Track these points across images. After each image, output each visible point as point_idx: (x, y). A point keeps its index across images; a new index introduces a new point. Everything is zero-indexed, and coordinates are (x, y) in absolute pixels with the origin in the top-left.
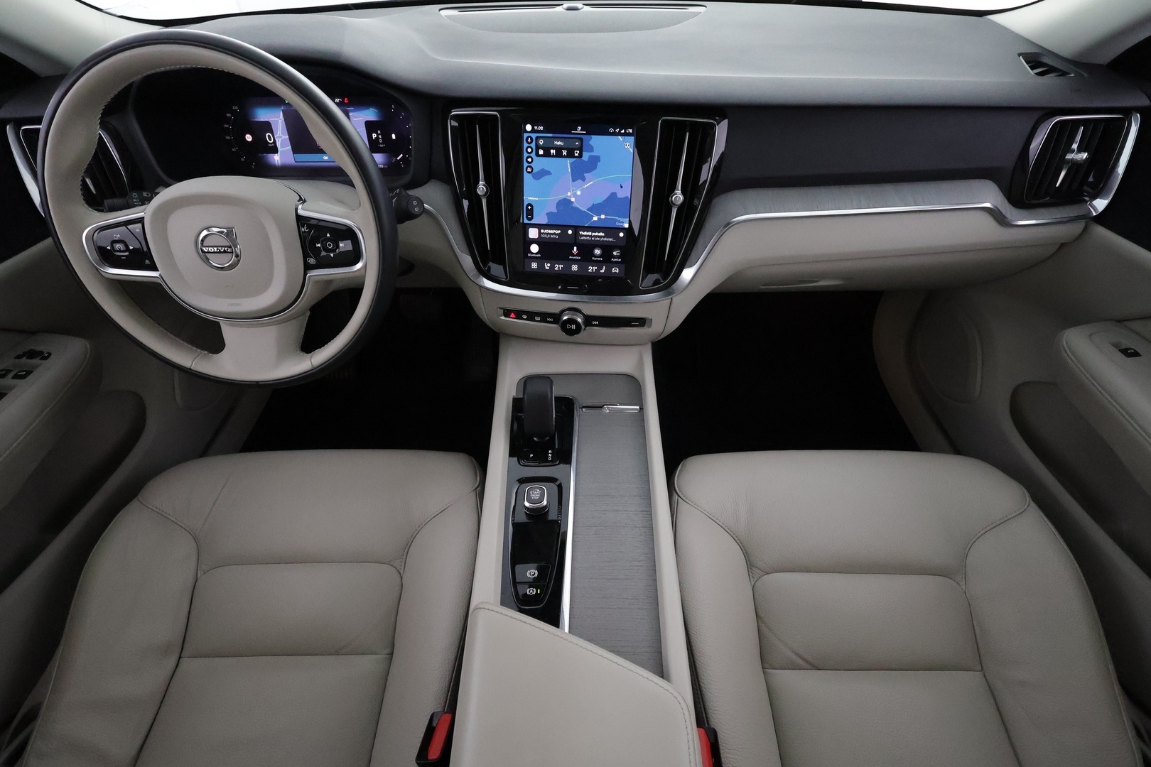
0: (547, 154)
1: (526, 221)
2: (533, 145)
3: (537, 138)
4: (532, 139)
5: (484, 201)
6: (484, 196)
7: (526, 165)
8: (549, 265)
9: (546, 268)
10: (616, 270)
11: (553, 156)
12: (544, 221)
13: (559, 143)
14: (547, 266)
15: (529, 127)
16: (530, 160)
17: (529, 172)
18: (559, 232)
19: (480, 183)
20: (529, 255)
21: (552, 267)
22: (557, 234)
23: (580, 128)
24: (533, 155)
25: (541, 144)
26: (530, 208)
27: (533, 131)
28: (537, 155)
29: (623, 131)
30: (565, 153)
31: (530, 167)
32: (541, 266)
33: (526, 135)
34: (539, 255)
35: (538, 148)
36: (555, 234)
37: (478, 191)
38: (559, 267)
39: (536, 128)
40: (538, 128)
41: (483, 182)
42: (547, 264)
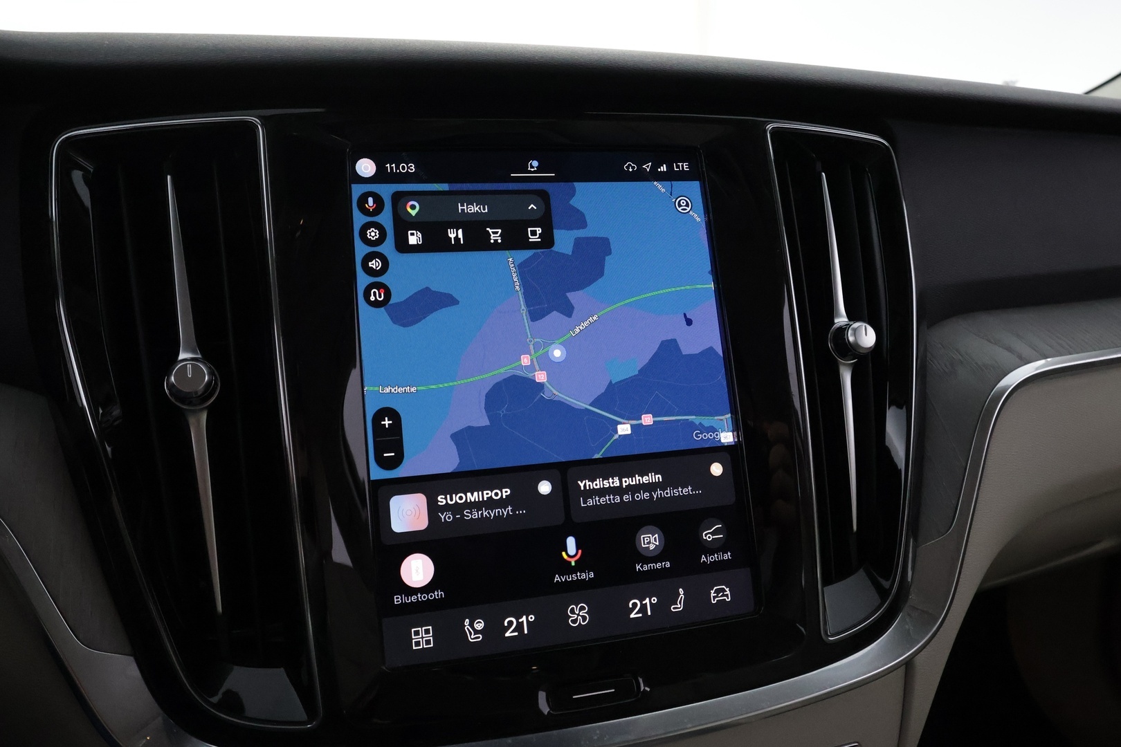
0: (435, 242)
1: (377, 473)
2: (386, 218)
3: (398, 198)
4: (379, 201)
5: (198, 422)
6: (204, 397)
7: (363, 280)
8: (480, 625)
9: (472, 638)
10: (721, 594)
11: (457, 247)
12: (446, 461)
13: (474, 209)
14: (474, 629)
15: (366, 167)
16: (375, 264)
17: (376, 304)
18: (506, 492)
19: (182, 356)
20: (397, 600)
21: (494, 630)
22: (502, 503)
23: (535, 163)
24: (388, 248)
25: (413, 213)
26: (387, 422)
27: (377, 178)
28: (403, 246)
29: (664, 168)
30: (495, 235)
31: (379, 286)
32: (449, 634)
33: (357, 190)
34: (438, 594)
35: (403, 225)
36: (490, 503)
37: (171, 386)
38: (520, 627)
39: (391, 168)
40: (397, 168)
41: (194, 352)
42: (471, 625)
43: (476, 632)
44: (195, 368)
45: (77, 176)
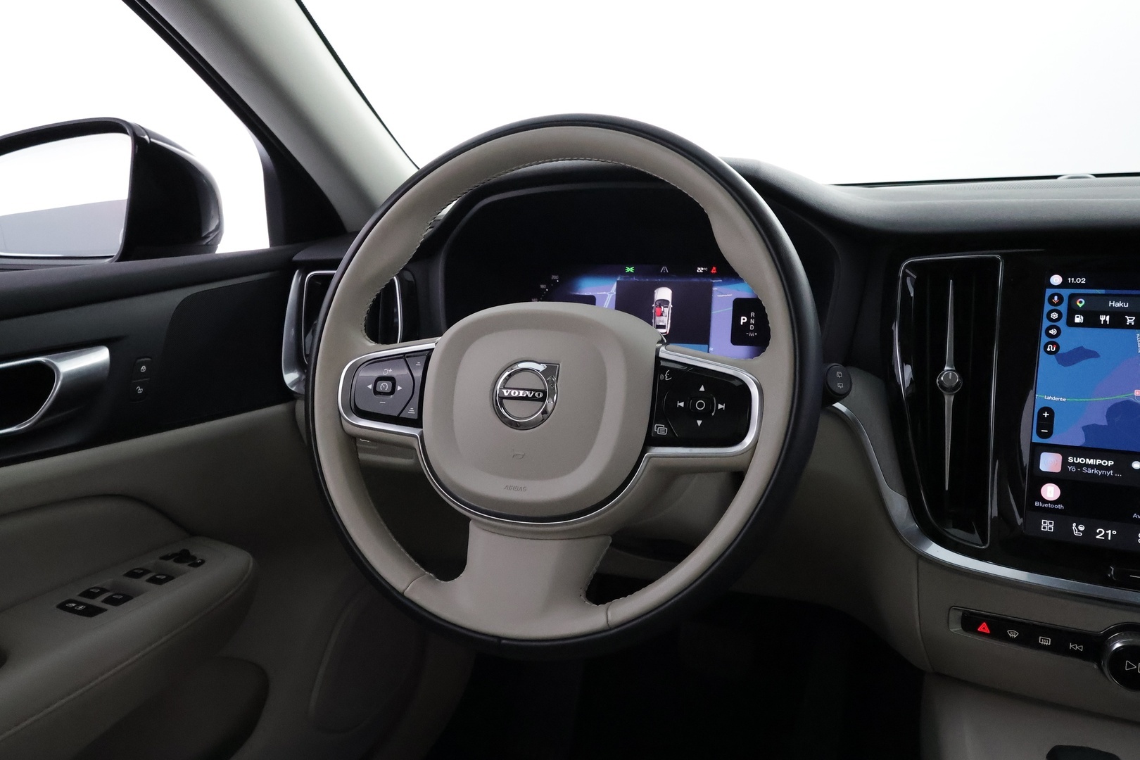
0: (1091, 321)
1: (1036, 439)
2: (1063, 308)
3: (1073, 297)
4: (1061, 298)
5: (949, 400)
6: (955, 389)
7: (1044, 339)
8: (1082, 528)
9: (1076, 533)
11: (1105, 325)
12: (1078, 440)
13: (1120, 304)
14: (1078, 529)
15: (1056, 280)
16: (1053, 332)
17: (1050, 353)
18: (1111, 463)
19: (946, 368)
20: (1037, 504)
21: (1090, 532)
22: (1107, 468)
24: (1062, 324)
25: (1080, 305)
26: (1046, 414)
27: (1064, 285)
28: (1071, 323)
30: (1130, 320)
31: (1053, 343)
32: (1063, 527)
33: (1049, 292)
34: (1060, 506)
35: (1073, 311)
36: (1100, 467)
37: (941, 382)
38: (1106, 535)
39: (1071, 281)
40: (1075, 280)
41: (952, 367)
42: (1077, 526)
43: (1079, 531)
44: (953, 375)
45: (908, 280)
